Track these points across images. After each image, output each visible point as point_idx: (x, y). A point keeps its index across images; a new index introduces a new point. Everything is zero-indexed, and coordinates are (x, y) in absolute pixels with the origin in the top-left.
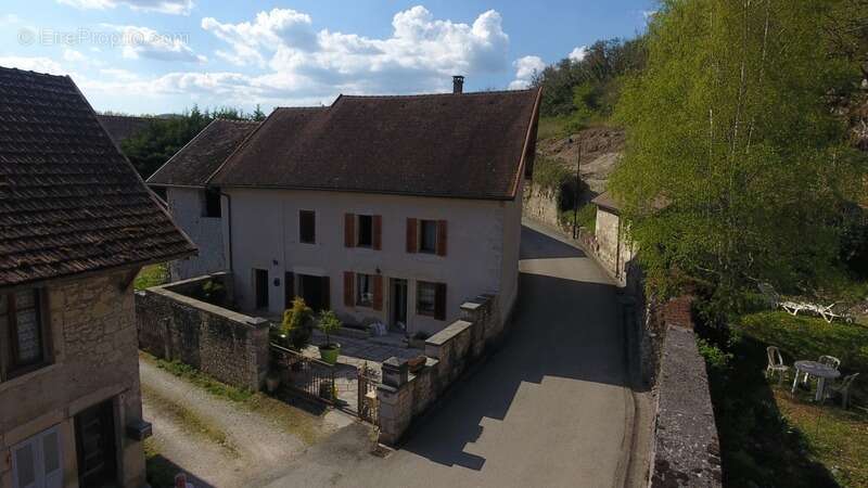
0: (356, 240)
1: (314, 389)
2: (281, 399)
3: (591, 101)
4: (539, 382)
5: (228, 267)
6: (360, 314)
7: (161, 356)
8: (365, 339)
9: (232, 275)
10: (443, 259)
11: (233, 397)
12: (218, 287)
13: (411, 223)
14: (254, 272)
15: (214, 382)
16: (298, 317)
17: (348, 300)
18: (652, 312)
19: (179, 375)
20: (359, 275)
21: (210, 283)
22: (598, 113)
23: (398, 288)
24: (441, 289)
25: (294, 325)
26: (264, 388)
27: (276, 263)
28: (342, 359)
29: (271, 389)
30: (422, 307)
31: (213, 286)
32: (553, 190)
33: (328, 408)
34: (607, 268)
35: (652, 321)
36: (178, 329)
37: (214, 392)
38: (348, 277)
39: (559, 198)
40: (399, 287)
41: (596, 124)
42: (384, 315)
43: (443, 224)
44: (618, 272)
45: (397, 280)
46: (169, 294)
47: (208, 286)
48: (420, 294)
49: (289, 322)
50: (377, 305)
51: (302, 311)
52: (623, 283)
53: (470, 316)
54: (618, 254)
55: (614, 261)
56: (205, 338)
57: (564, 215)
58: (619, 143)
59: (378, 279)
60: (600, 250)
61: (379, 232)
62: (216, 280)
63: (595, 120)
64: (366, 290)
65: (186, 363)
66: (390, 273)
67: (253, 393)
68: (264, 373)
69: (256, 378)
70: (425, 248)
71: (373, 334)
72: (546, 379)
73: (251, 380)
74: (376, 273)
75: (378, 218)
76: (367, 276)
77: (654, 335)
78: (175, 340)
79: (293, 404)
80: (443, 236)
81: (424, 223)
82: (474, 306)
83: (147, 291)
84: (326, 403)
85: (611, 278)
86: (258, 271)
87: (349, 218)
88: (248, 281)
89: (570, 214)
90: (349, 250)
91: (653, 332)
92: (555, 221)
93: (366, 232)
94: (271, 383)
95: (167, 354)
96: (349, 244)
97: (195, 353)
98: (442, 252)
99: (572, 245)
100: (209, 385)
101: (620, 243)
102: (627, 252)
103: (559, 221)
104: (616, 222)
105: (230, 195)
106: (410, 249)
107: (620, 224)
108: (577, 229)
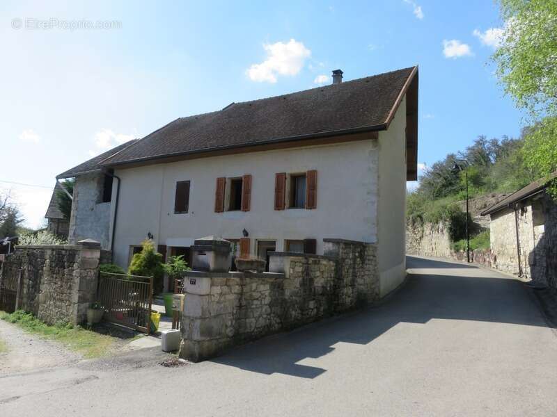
0: (227, 204)
5: (110, 247)
13: (280, 178)
24: (311, 247)
26: (82, 323)
32: (444, 224)
33: (142, 335)
39: (450, 229)
43: (313, 175)
44: (521, 272)
45: (266, 242)
52: (528, 279)
54: (519, 252)
55: (515, 261)
56: (45, 277)
57: (457, 243)
59: (246, 242)
60: (498, 261)
61: (248, 192)
65: (28, 313)
66: (258, 234)
67: (71, 328)
69: (76, 308)
70: (294, 204)
74: (243, 237)
75: (248, 178)
76: (235, 240)
80: (313, 187)
81: (294, 177)
84: (140, 331)
86: (135, 249)
87: (220, 183)
90: (218, 215)
92: (447, 252)
96: (219, 209)
98: (312, 205)
101: (520, 238)
102: (530, 242)
103: (453, 251)
104: (512, 219)
105: (120, 177)
106: (279, 206)
107: (517, 217)
108: (471, 253)
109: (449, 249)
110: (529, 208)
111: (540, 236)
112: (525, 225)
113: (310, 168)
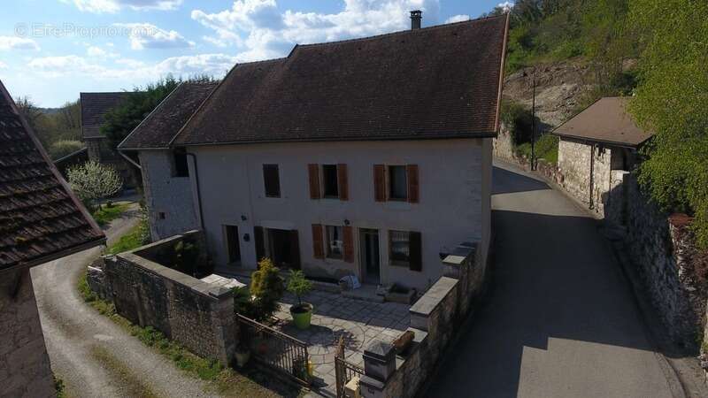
0: (322, 190)
1: (286, 363)
2: (252, 376)
3: (525, 42)
4: (544, 347)
5: (200, 225)
6: (332, 266)
7: (135, 322)
8: (339, 293)
9: (204, 231)
10: (416, 205)
11: (203, 375)
12: (190, 246)
13: (378, 170)
14: (225, 228)
15: (185, 353)
16: (265, 279)
17: (318, 252)
18: (687, 260)
19: (151, 345)
20: (327, 227)
21: (181, 243)
22: (533, 52)
23: (367, 238)
24: (415, 239)
25: (262, 289)
26: (233, 364)
27: (244, 218)
28: (317, 320)
29: (241, 365)
30: (396, 258)
31: (184, 246)
32: (506, 126)
33: (303, 389)
34: (576, 199)
35: (688, 272)
36: (148, 296)
37: (184, 367)
38: (317, 229)
39: (513, 132)
40: (370, 238)
41: (534, 62)
42: (356, 267)
43: (413, 169)
44: (592, 203)
45: (367, 230)
46: (137, 260)
47: (178, 247)
48: (392, 244)
49: (257, 285)
50: (349, 257)
51: (270, 272)
52: (601, 215)
53: (455, 271)
54: (591, 185)
55: (586, 192)
56: (171, 306)
57: (520, 147)
58: (561, 76)
59: (347, 230)
60: (566, 181)
61: (345, 181)
62: (187, 239)
63: (532, 59)
64: (336, 238)
65: (159, 330)
66: (359, 223)
67: (222, 368)
68: (233, 346)
69: (224, 352)
70: (395, 195)
71: (346, 288)
72: (553, 342)
73: (220, 353)
74: (345, 225)
75: (344, 166)
76: (335, 227)
77: (692, 289)
78: (146, 306)
79: (264, 383)
80: (415, 182)
81: (392, 169)
82: (458, 260)
83: (118, 257)
84: (299, 383)
85: (586, 211)
86: (228, 227)
87: (313, 169)
88: (220, 237)
89: (526, 147)
90: (316, 201)
91: (691, 284)
92: (509, 154)
93: (332, 183)
94: (241, 358)
95: (141, 320)
96: (315, 195)
97: (166, 320)
98: (414, 198)
99: (532, 176)
100: (178, 359)
101: (594, 173)
102: (605, 182)
103: (515, 154)
104: (587, 151)
105: (196, 153)
106: (379, 197)
107: (592, 153)
108: (534, 161)
109: (511, 152)
110: (608, 151)
111: (617, 183)
112: (601, 164)
113: (411, 162)
